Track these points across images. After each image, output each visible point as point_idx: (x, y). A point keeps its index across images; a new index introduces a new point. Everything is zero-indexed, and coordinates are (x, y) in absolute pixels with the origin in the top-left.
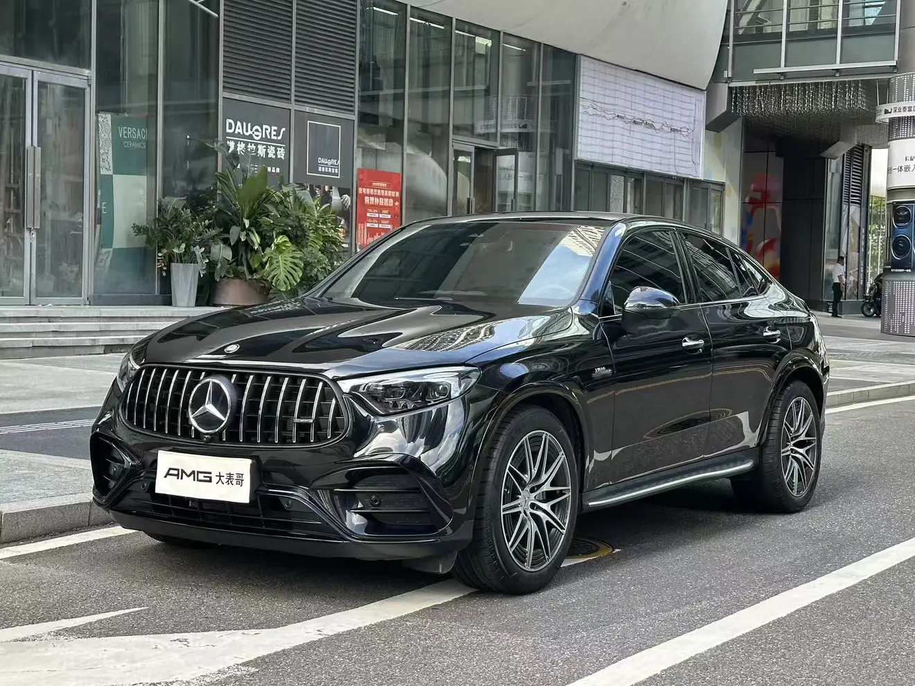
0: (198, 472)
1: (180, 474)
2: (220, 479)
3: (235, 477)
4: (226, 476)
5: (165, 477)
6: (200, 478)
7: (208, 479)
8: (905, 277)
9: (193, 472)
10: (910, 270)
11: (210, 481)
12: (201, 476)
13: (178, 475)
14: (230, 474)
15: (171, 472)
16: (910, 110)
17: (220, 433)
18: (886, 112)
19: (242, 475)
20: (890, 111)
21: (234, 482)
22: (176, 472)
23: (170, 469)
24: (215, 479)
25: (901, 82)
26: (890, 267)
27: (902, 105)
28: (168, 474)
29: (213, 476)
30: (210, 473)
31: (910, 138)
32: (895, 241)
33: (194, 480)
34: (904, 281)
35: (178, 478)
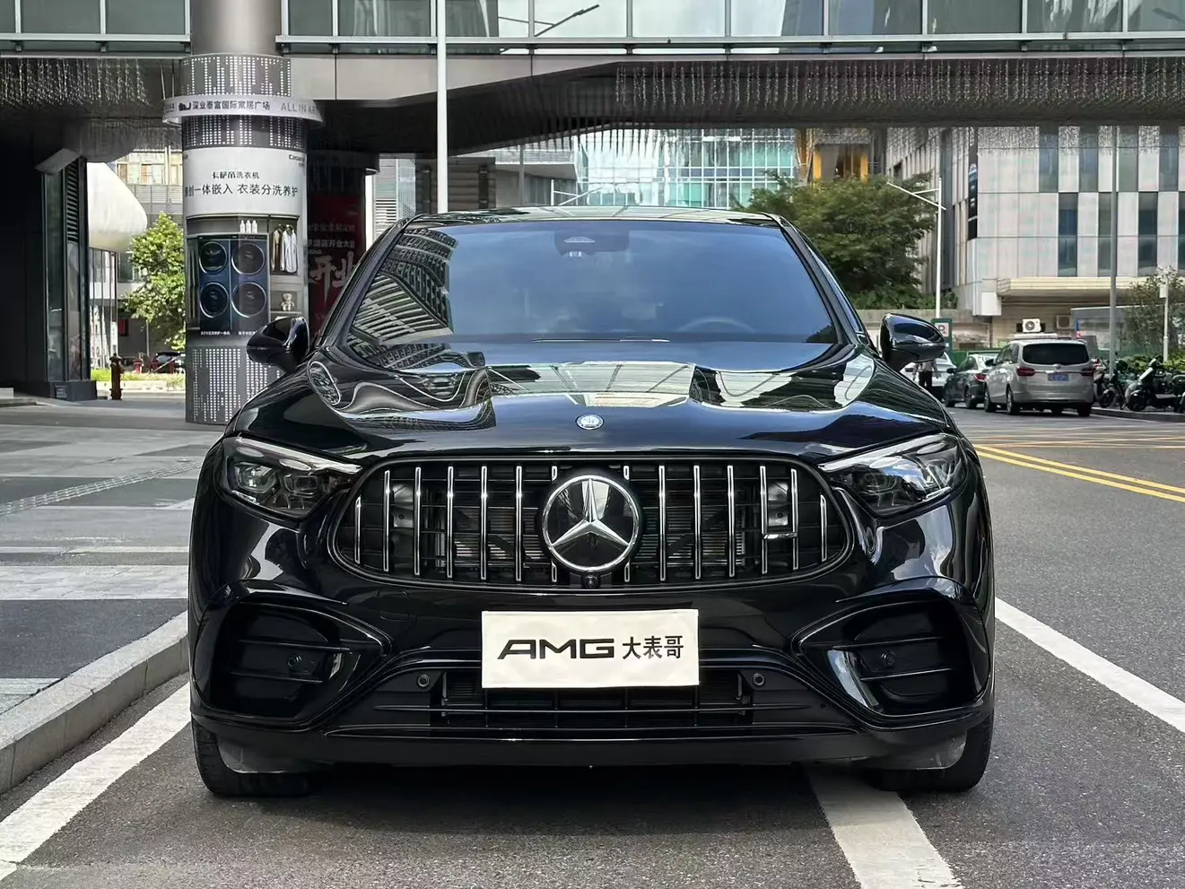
0: (583, 643)
1: (537, 648)
2: (632, 649)
3: (664, 642)
4: (644, 643)
5: (502, 656)
6: (588, 652)
7: (606, 652)
8: (222, 343)
9: (572, 644)
10: (228, 333)
11: (611, 654)
12: (590, 649)
13: (532, 652)
14: (653, 639)
15: (515, 647)
16: (218, 107)
17: (619, 570)
18: (182, 107)
19: (679, 637)
20: (188, 106)
21: (663, 651)
22: (527, 647)
23: (511, 643)
24: (620, 651)
25: (199, 66)
26: (199, 328)
27: (205, 98)
28: (507, 651)
29: (617, 646)
30: (612, 641)
31: (218, 146)
32: (204, 291)
33: (573, 656)
34: (222, 348)
35: (534, 656)
